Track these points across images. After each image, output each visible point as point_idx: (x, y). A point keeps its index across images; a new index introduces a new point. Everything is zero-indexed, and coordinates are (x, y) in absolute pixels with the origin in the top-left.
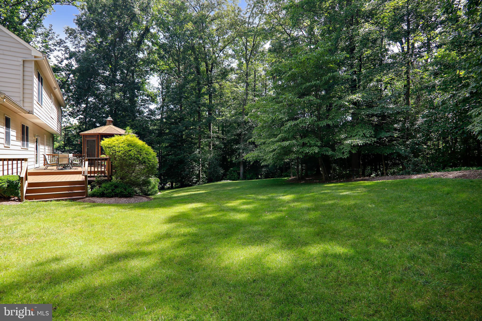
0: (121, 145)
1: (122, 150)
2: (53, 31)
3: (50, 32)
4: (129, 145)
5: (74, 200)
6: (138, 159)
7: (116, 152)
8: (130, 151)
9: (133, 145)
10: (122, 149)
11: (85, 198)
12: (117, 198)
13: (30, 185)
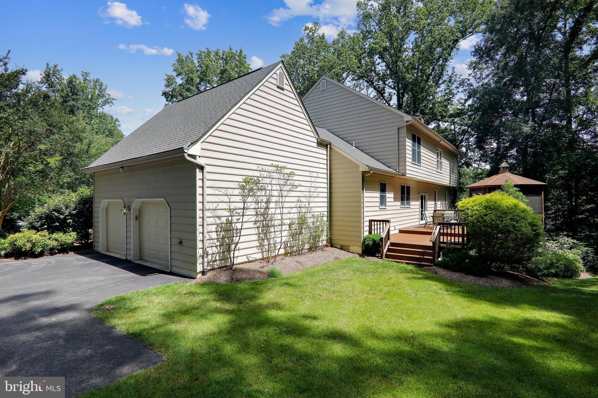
0: (475, 208)
1: (475, 214)
2: (455, 74)
3: (453, 76)
4: (486, 208)
5: (420, 266)
6: (497, 226)
7: (468, 217)
8: (486, 215)
9: (492, 207)
10: (477, 212)
11: (432, 266)
12: (462, 275)
13: (392, 244)
